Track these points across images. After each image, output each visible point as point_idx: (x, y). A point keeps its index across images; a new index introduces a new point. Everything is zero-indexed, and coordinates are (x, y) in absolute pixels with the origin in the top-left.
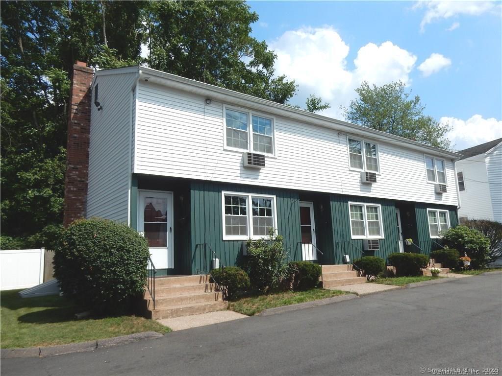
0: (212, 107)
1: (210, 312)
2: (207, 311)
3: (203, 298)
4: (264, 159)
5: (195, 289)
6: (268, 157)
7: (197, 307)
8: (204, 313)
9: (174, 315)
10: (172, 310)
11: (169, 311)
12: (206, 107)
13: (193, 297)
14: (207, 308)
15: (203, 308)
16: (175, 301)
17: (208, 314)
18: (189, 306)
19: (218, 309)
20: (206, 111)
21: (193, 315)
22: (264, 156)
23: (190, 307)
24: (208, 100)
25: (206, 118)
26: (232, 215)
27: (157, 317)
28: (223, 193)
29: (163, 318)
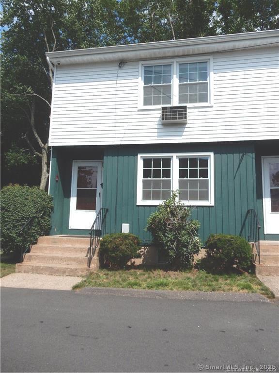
0: (127, 69)
1: (71, 276)
2: (67, 274)
3: (75, 261)
4: (186, 111)
5: (76, 252)
6: (190, 108)
7: (57, 269)
8: (63, 276)
9: (35, 272)
10: (33, 266)
11: (30, 267)
12: (120, 71)
13: (65, 258)
14: (67, 271)
15: (62, 270)
16: (46, 259)
17: (67, 277)
18: (50, 265)
19: (79, 274)
20: (119, 75)
21: (52, 275)
22: (185, 107)
23: (50, 267)
24: (122, 63)
25: (118, 82)
26: (152, 179)
27: (20, 270)
28: (139, 156)
29: (24, 272)
